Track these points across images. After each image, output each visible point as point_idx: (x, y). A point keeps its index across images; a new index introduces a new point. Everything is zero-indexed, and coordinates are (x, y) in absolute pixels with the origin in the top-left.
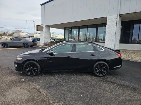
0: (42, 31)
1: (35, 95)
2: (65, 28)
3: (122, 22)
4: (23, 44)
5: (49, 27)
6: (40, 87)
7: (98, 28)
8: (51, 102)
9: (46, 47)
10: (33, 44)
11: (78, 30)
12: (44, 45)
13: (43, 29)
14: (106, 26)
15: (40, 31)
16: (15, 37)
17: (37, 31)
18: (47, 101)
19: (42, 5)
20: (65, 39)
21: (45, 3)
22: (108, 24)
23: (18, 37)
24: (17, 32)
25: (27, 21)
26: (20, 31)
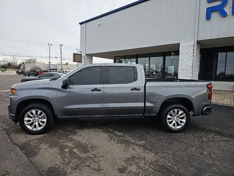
0: (81, 62)
2: (115, 57)
3: (200, 49)
11: (135, 59)
13: (83, 59)
14: (179, 55)
19: (81, 24)
21: (86, 22)
24: (30, 63)
25: (50, 45)
26: (34, 61)
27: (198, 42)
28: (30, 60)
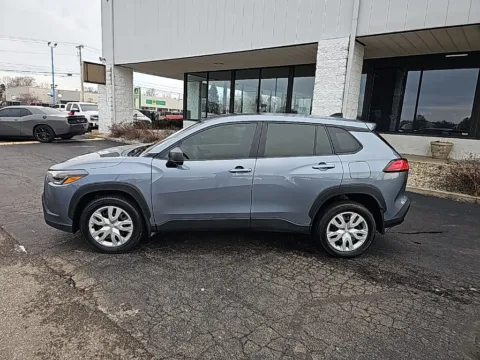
0: (104, 84)
1: (56, 290)
2: (186, 75)
4: (35, 127)
5: (127, 69)
6: (76, 269)
7: (295, 79)
8: (104, 310)
9: (119, 139)
10: (71, 127)
11: (229, 83)
12: (110, 132)
13: (108, 77)
15: (96, 85)
16: (10, 104)
17: (87, 81)
18: (92, 307)
20: (186, 114)
22: (320, 67)
23: (19, 104)
24: (18, 85)
25: (52, 45)
26: (29, 83)
27: (359, 41)
28: (18, 80)
